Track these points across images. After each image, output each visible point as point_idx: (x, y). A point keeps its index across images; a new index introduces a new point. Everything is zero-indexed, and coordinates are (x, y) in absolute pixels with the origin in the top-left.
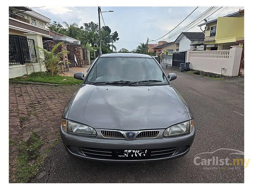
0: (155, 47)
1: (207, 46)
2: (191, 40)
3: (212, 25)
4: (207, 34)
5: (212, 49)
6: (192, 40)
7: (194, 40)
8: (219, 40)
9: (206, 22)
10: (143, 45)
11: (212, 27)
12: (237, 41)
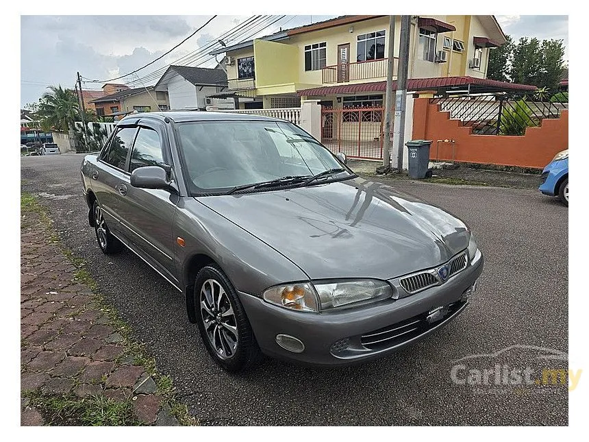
0: (99, 99)
1: (240, 100)
2: (196, 85)
3: (240, 54)
4: (232, 73)
5: (248, 106)
6: (198, 85)
7: (203, 86)
8: (266, 88)
9: (224, 47)
10: (59, 92)
11: (239, 60)
12: (298, 92)
